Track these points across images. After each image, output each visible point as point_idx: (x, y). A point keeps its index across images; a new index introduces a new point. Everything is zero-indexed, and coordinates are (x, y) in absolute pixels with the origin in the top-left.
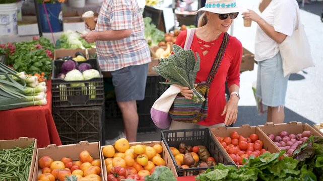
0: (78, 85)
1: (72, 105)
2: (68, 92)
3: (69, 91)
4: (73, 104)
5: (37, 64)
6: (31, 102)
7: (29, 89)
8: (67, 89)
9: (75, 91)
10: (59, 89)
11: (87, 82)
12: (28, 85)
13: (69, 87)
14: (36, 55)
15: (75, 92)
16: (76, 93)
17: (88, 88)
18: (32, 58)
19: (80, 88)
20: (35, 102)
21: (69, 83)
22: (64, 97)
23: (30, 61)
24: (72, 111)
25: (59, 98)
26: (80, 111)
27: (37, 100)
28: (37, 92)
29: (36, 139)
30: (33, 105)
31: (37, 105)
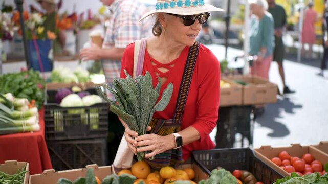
0: (76, 112)
1: (69, 137)
2: (64, 121)
3: (66, 119)
4: (71, 136)
5: (26, 91)
6: (20, 128)
7: (17, 113)
8: (64, 117)
9: (73, 119)
10: (53, 117)
11: (87, 109)
12: (16, 108)
13: (66, 115)
14: (25, 81)
15: (73, 121)
16: (75, 122)
17: (89, 116)
18: (20, 84)
19: (79, 116)
20: (25, 128)
21: (65, 110)
22: (59, 127)
23: (18, 87)
24: (69, 145)
25: (53, 129)
26: (79, 144)
27: (27, 125)
28: (28, 116)
29: (28, 163)
30: (22, 132)
31: (26, 132)
